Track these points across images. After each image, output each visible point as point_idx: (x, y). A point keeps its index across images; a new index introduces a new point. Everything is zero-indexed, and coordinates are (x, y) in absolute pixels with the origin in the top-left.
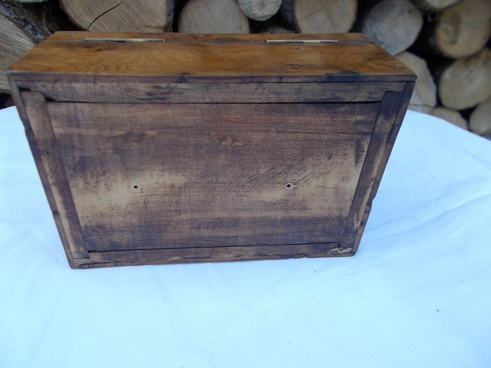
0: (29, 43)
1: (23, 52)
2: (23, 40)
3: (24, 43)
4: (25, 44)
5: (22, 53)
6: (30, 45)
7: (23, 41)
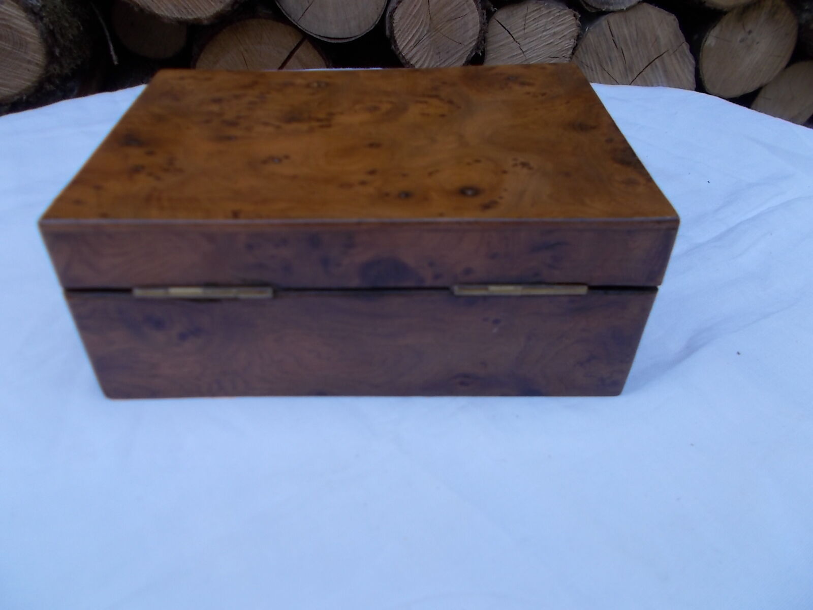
0: (16, 12)
1: (9, 30)
2: (6, 8)
3: (7, 12)
4: (10, 16)
5: (7, 31)
6: (20, 16)
7: (6, 10)
